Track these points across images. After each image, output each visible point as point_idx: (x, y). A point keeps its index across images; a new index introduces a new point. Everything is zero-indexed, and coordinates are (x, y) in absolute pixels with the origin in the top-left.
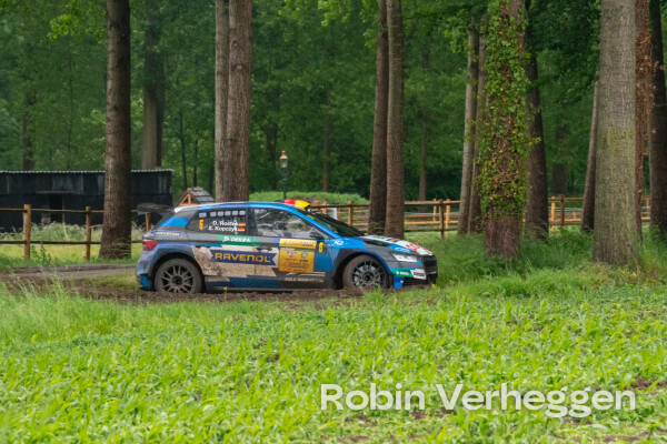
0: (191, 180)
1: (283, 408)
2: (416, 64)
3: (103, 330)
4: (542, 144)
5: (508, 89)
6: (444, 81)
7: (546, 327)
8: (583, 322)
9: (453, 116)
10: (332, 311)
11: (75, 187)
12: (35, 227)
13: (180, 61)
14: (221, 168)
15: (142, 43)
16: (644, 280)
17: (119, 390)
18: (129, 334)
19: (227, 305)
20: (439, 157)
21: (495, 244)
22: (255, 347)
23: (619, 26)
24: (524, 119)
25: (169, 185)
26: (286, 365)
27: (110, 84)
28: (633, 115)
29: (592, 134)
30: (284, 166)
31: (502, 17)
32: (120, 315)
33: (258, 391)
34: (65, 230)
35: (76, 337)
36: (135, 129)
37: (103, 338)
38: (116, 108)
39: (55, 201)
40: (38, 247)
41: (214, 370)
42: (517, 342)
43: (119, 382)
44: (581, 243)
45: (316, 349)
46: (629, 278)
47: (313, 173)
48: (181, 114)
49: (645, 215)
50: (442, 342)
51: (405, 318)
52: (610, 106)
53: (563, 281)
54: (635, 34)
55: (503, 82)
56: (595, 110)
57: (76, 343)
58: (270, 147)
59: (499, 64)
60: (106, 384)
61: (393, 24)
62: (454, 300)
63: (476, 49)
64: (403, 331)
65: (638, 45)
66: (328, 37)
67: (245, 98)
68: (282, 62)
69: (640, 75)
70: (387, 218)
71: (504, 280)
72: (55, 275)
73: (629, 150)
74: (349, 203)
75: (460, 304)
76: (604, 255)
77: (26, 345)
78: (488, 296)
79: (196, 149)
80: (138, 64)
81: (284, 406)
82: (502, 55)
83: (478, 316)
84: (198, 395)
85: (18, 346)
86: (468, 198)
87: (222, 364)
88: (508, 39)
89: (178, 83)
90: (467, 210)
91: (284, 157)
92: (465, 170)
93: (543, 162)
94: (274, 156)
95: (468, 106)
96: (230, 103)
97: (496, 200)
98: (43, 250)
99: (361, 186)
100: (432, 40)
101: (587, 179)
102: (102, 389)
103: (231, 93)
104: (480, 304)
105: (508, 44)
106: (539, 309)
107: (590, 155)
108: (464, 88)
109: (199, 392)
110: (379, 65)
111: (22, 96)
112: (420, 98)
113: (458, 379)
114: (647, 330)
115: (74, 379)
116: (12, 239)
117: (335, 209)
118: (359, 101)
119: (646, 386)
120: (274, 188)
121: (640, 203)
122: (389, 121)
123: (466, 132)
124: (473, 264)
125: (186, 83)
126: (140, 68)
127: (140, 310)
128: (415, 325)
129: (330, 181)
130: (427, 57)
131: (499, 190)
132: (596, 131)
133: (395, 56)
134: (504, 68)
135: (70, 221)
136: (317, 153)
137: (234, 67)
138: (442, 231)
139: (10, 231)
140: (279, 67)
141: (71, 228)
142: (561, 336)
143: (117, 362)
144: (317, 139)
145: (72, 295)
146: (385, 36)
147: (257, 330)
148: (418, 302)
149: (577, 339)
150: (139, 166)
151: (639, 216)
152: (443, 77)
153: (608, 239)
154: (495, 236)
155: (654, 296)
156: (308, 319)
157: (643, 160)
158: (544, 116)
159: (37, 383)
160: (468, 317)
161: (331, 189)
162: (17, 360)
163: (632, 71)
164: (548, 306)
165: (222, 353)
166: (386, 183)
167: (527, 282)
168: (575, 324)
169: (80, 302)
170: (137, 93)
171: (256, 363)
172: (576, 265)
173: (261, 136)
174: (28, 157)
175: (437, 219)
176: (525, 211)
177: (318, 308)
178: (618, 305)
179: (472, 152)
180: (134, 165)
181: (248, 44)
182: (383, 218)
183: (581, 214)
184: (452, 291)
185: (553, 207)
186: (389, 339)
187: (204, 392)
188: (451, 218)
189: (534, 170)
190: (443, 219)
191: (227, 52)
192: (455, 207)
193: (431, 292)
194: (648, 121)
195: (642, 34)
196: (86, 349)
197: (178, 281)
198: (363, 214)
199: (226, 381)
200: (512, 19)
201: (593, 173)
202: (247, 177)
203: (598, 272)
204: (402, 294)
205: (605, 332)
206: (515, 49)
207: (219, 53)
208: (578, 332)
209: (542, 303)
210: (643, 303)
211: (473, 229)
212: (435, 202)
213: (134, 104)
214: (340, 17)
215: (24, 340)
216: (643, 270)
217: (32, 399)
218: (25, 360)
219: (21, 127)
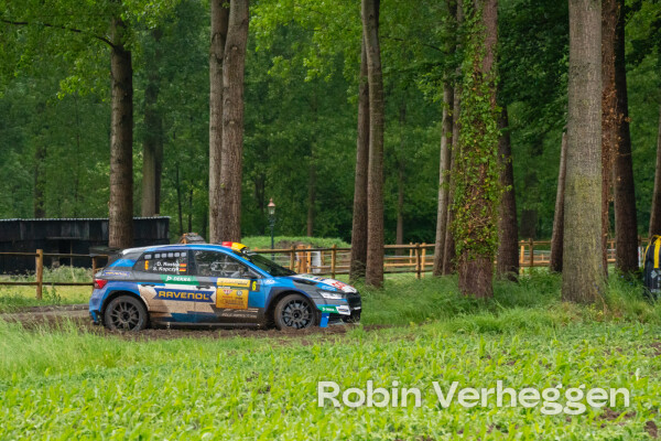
0: (186, 227)
1: (275, 436)
2: (393, 118)
3: (109, 364)
4: (512, 192)
5: (482, 140)
6: (419, 133)
7: (518, 362)
8: (553, 357)
9: (428, 165)
10: (317, 346)
11: (82, 234)
12: (46, 270)
13: (176, 118)
14: (215, 215)
15: (142, 101)
16: (610, 319)
17: (124, 419)
18: (132, 367)
19: (221, 341)
20: (415, 204)
21: (469, 285)
22: (248, 380)
23: (587, 81)
24: (497, 169)
25: (167, 230)
26: (276, 396)
27: (114, 139)
28: (600, 164)
29: (560, 181)
30: (272, 212)
31: (475, 74)
32: (125, 350)
33: (251, 420)
34: (73, 272)
35: (85, 370)
36: (135, 180)
37: (109, 371)
38: (119, 161)
39: (64, 246)
40: (49, 288)
41: (211, 401)
42: (491, 376)
43: (125, 411)
44: (549, 283)
45: (303, 382)
46: (597, 316)
47: (299, 219)
48: (177, 165)
49: (610, 257)
50: (421, 376)
51: (386, 353)
52: (578, 155)
53: (534, 319)
54: (602, 89)
55: (477, 134)
56: (562, 160)
57: (85, 375)
58: (258, 195)
59: (472, 118)
60: (112, 413)
61: (374, 81)
62: (431, 336)
63: (451, 104)
64: (384, 365)
65: (604, 98)
66: (312, 94)
67: (237, 150)
68: (269, 117)
69: (606, 127)
70: (368, 261)
71: (478, 317)
72: (64, 314)
73: (596, 197)
74: (332, 246)
75: (437, 340)
76: (573, 295)
77: (40, 378)
78: (463, 333)
79: (191, 198)
80: (139, 120)
81: (275, 434)
82: (475, 109)
83: (453, 351)
84: (197, 424)
85: (33, 379)
86: (443, 241)
87: (218, 395)
88: (481, 95)
89: (174, 138)
90: (442, 253)
91: (271, 205)
92: (440, 216)
93: (513, 209)
94: (262, 204)
95: (443, 156)
96: (223, 155)
97: (470, 243)
98: (54, 291)
99: (343, 231)
100: (409, 96)
101: (555, 223)
102: (110, 418)
103: (224, 146)
104: (456, 340)
105: (481, 99)
106: (511, 344)
107: (558, 201)
108: (439, 140)
109: (197, 421)
110: (360, 119)
111: (34, 151)
112: (396, 149)
113: (436, 410)
114: (615, 364)
115: (84, 408)
116: (25, 281)
117: (318, 253)
118: (339, 152)
119: (615, 417)
120: (263, 233)
121: (606, 246)
122: (369, 171)
123: (441, 181)
124: (449, 303)
125: (182, 138)
126: (140, 124)
127: (143, 346)
128: (395, 359)
129: (313, 226)
130: (403, 112)
131: (472, 234)
132: (564, 178)
133: (375, 112)
134: (477, 121)
135: (78, 264)
136: (301, 200)
137: (227, 123)
138: (419, 272)
139: (23, 273)
140: (266, 122)
141: (79, 270)
142: (533, 369)
143: (121, 393)
144: (302, 188)
145: (81, 331)
146: (366, 92)
147: (250, 364)
148: (397, 339)
149: (547, 373)
150: (139, 214)
151: (605, 259)
152: (419, 130)
153: (576, 280)
154: (469, 277)
155: (620, 332)
156: (296, 354)
157: (609, 205)
158: (515, 165)
159: (51, 412)
160: (444, 352)
161: (315, 234)
162: (33, 391)
163: (598, 123)
164: (520, 343)
165: (217, 385)
166: (366, 228)
167: (499, 320)
168: (546, 358)
169: (89, 338)
170: (137, 147)
171: (250, 394)
172: (546, 304)
173: (250, 185)
174: (39, 206)
175: (414, 261)
176: (497, 254)
177: (305, 343)
178: (586, 341)
179: (447, 199)
180: (134, 213)
181: (240, 101)
182: (365, 261)
183: (549, 256)
184: (430, 328)
185: (522, 249)
186: (371, 373)
187: (202, 421)
188: (427, 261)
189: (505, 216)
190: (420, 261)
191: (220, 108)
192: (430, 250)
193: (409, 330)
194: (613, 169)
195: (608, 89)
196: (95, 381)
197: (126, 316)
198: (345, 256)
199: (221, 411)
200: (485, 75)
201: (562, 219)
202: (238, 223)
203: (566, 310)
204: (383, 330)
205: (574, 366)
206: (487, 104)
207: (213, 109)
208: (548, 366)
209: (514, 339)
210: (609, 339)
211: (448, 271)
212: (411, 245)
213: (134, 156)
214: (323, 76)
215: (38, 374)
216: (610, 308)
217: (47, 426)
218: (39, 391)
219: (33, 179)
